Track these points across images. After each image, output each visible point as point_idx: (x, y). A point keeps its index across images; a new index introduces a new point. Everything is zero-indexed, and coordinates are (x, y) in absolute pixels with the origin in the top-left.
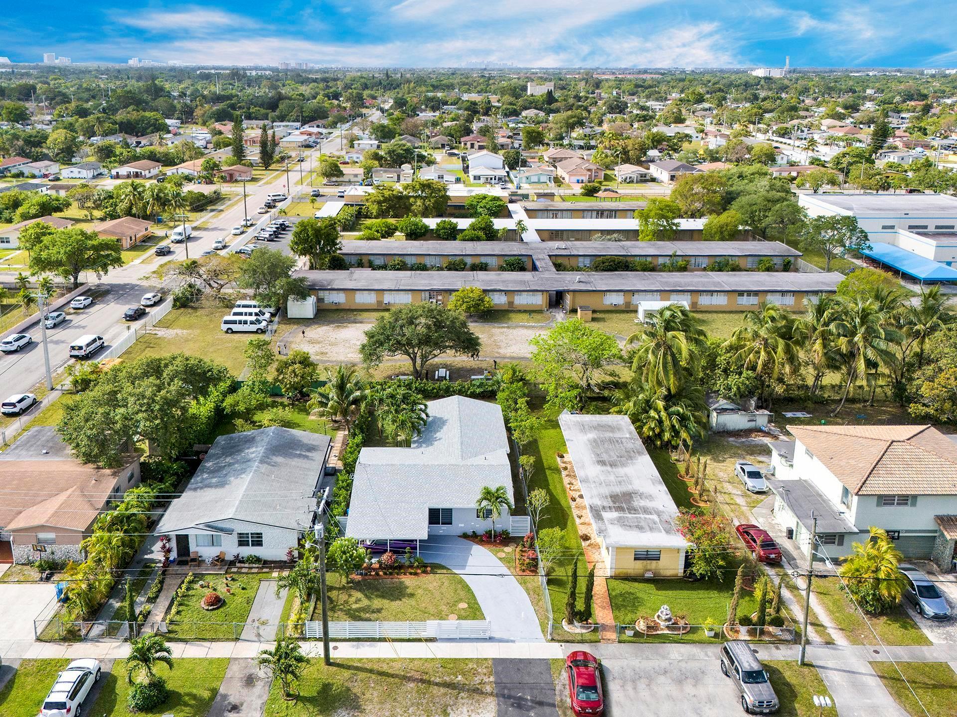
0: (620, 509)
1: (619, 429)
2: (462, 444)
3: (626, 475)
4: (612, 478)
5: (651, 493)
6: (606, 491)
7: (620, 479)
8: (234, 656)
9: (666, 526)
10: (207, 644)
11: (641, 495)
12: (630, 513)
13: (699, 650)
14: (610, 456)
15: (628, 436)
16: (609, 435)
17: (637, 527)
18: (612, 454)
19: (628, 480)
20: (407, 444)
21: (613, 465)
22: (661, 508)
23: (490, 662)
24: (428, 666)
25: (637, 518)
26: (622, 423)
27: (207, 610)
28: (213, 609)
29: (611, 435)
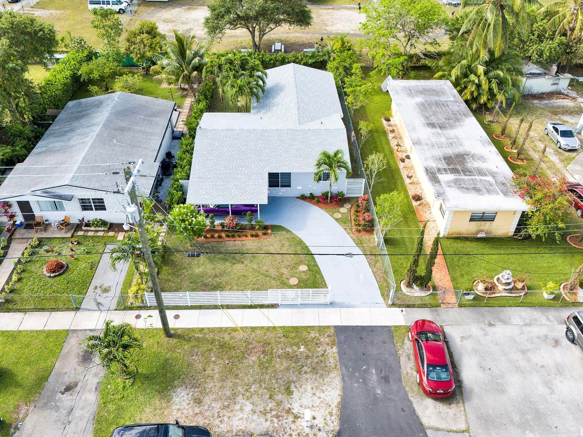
0: (455, 171)
1: (443, 93)
2: (298, 108)
3: (456, 137)
4: (443, 140)
5: (483, 154)
6: (438, 153)
7: (451, 141)
8: (73, 328)
9: (502, 187)
10: (47, 314)
11: (473, 156)
12: (465, 175)
13: (540, 315)
14: (438, 118)
15: (452, 99)
16: (434, 98)
17: (475, 189)
18: (440, 116)
19: (457, 141)
20: (246, 109)
21: (442, 127)
22: (495, 169)
23: (332, 331)
24: (270, 335)
25: (472, 180)
26: (446, 88)
27: (50, 277)
28: (55, 276)
29: (437, 98)
